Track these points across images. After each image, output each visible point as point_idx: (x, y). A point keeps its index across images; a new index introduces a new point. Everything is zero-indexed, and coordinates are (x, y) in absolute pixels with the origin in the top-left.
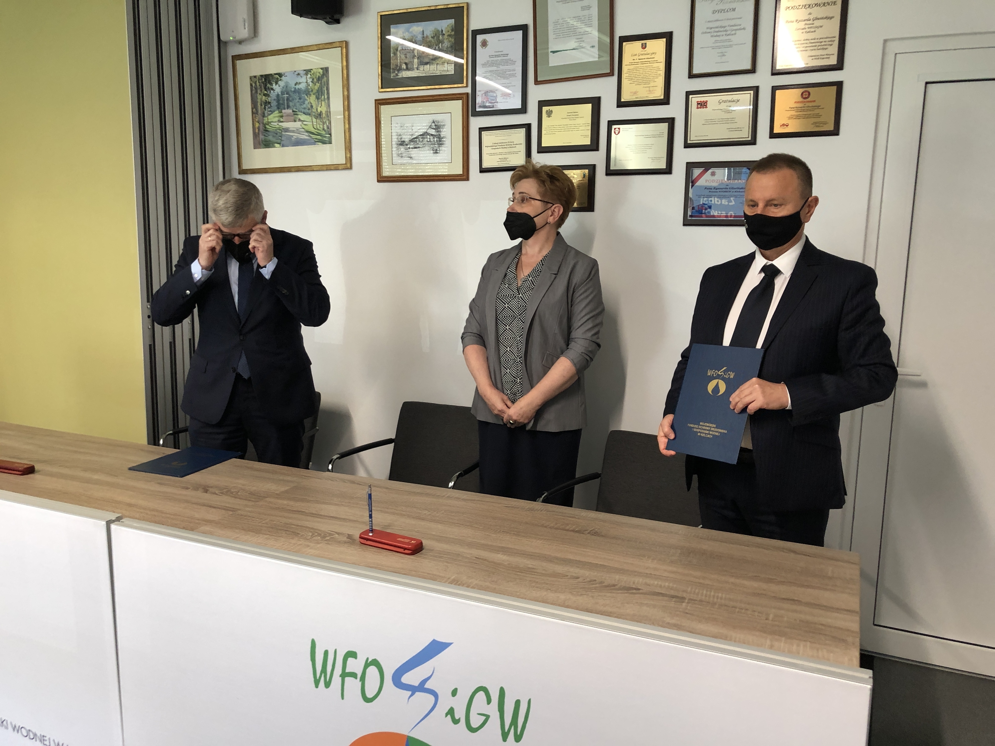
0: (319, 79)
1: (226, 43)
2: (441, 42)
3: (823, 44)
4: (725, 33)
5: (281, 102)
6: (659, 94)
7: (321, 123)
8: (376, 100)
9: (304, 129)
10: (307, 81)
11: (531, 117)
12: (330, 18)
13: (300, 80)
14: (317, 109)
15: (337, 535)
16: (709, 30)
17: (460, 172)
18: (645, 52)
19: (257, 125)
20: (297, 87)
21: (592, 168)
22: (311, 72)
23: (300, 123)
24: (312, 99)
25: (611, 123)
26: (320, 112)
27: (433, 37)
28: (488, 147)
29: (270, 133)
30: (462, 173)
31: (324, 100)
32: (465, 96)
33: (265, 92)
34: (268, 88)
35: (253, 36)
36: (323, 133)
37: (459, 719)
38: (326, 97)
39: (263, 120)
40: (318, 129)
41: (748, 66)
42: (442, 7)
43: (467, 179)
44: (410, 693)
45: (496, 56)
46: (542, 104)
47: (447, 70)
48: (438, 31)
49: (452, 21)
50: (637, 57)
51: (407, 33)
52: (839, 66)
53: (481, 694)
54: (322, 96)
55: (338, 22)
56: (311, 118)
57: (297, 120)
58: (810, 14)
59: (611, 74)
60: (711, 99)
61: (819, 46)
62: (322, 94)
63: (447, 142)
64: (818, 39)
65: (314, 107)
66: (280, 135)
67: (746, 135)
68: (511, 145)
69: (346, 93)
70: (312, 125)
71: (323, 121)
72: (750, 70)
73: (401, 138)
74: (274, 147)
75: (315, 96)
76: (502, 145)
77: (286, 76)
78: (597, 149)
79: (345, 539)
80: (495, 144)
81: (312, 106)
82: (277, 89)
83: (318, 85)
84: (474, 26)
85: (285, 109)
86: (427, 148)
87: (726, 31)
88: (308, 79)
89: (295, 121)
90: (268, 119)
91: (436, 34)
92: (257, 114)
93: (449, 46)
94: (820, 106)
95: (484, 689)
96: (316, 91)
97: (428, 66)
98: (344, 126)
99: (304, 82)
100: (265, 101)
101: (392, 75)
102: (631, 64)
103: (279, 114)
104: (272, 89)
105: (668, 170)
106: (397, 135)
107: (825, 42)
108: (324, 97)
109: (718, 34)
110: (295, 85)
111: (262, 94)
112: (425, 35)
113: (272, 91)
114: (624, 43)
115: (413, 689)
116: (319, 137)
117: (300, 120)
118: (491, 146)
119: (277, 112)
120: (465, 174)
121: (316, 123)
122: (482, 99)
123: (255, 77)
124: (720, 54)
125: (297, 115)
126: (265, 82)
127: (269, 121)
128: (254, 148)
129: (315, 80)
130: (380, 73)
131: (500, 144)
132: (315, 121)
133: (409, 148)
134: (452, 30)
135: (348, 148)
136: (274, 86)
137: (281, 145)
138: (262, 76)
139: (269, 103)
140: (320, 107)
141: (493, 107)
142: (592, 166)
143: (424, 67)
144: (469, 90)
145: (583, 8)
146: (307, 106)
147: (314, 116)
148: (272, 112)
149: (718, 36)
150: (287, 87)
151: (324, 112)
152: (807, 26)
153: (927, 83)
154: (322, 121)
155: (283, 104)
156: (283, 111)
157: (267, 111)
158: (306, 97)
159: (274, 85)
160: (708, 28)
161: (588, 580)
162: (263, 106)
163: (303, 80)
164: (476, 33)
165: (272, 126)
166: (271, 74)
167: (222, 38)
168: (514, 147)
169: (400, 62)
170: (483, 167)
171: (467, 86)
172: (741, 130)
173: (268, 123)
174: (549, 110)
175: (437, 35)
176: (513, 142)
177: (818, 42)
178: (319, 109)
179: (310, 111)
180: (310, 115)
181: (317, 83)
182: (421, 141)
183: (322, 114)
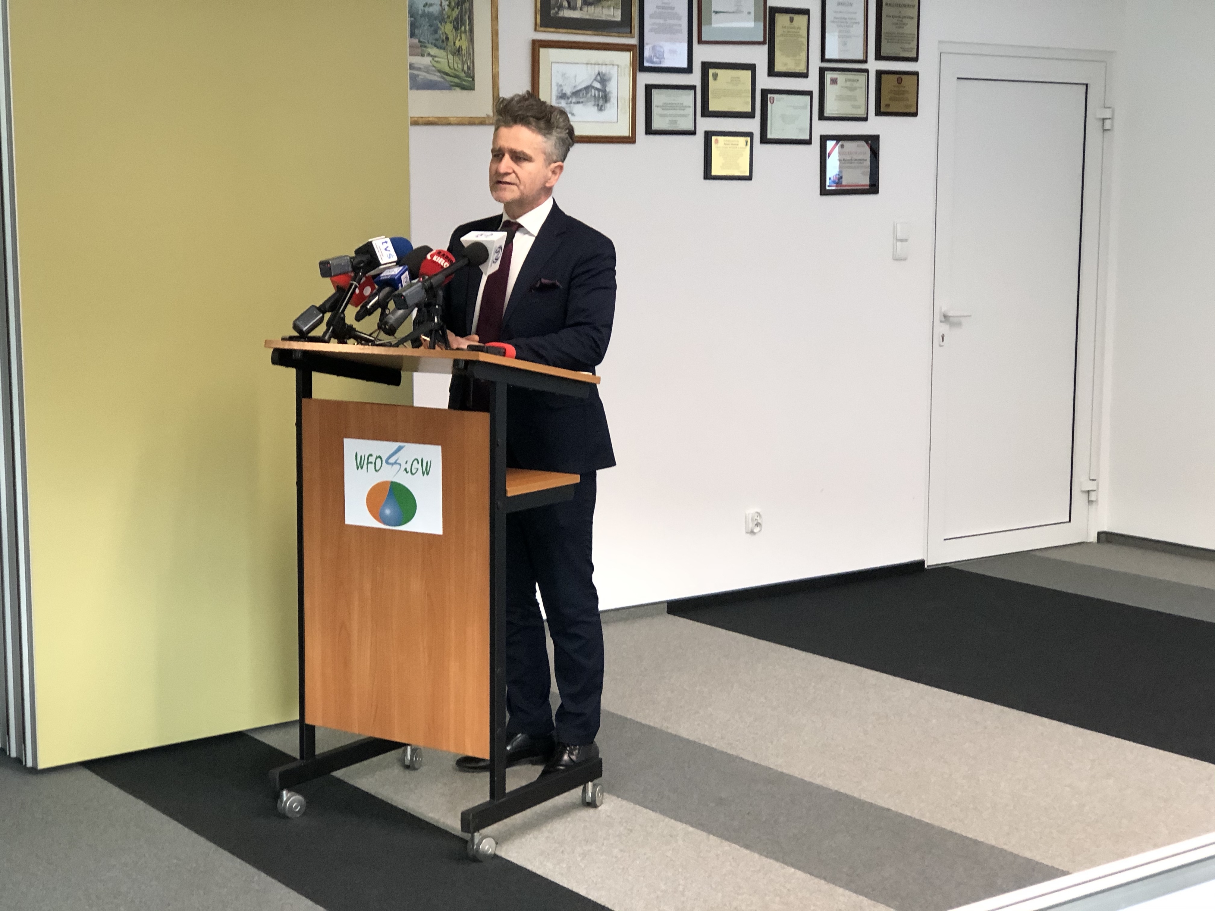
0: (459, 3)
4: (845, 24)
6: (802, 67)
7: (459, 61)
8: (534, 40)
9: (434, 67)
10: (441, 3)
11: (695, 79)
14: (454, 43)
17: (627, 134)
18: (792, 26)
20: (427, 9)
21: (751, 136)
23: (430, 59)
24: (448, 28)
25: (763, 92)
26: (458, 47)
28: (658, 107)
30: (628, 136)
31: (465, 32)
32: (632, 48)
36: (462, 75)
38: (468, 29)
40: (455, 70)
43: (632, 142)
45: (663, 8)
46: (707, 66)
47: (613, 15)
50: (787, 30)
52: (917, 58)
54: (461, 26)
56: (446, 53)
57: (426, 54)
58: (899, 12)
59: (763, 42)
60: (841, 77)
62: (463, 23)
63: (613, 98)
64: (904, 35)
65: (450, 39)
67: (864, 111)
68: (682, 107)
69: (496, 27)
70: (446, 63)
71: (463, 60)
73: (562, 90)
78: (753, 117)
80: (664, 104)
81: (447, 38)
83: (456, 12)
86: (591, 104)
88: (443, 1)
89: (423, 55)
94: (908, 91)
96: (454, 19)
97: (593, 7)
98: (493, 69)
99: (436, 4)
101: (552, 12)
102: (782, 35)
105: (809, 141)
106: (558, 85)
108: (465, 28)
109: (841, 24)
114: (776, 14)
116: (456, 80)
117: (429, 54)
118: (661, 106)
120: (631, 136)
121: (452, 61)
125: (425, 47)
129: (453, 4)
131: (670, 105)
132: (452, 59)
133: (571, 102)
140: (460, 41)
141: (660, 63)
142: (751, 134)
143: (587, 7)
146: (440, 37)
147: (450, 51)
151: (464, 47)
152: (898, 22)
153: (958, 78)
154: (461, 59)
158: (439, 24)
160: (835, 18)
163: (436, 1)
170: (649, 128)
171: (633, 37)
172: (860, 107)
174: (714, 73)
177: (905, 38)
178: (458, 44)
179: (445, 44)
180: (444, 49)
181: (455, 9)
182: (585, 94)
183: (462, 49)
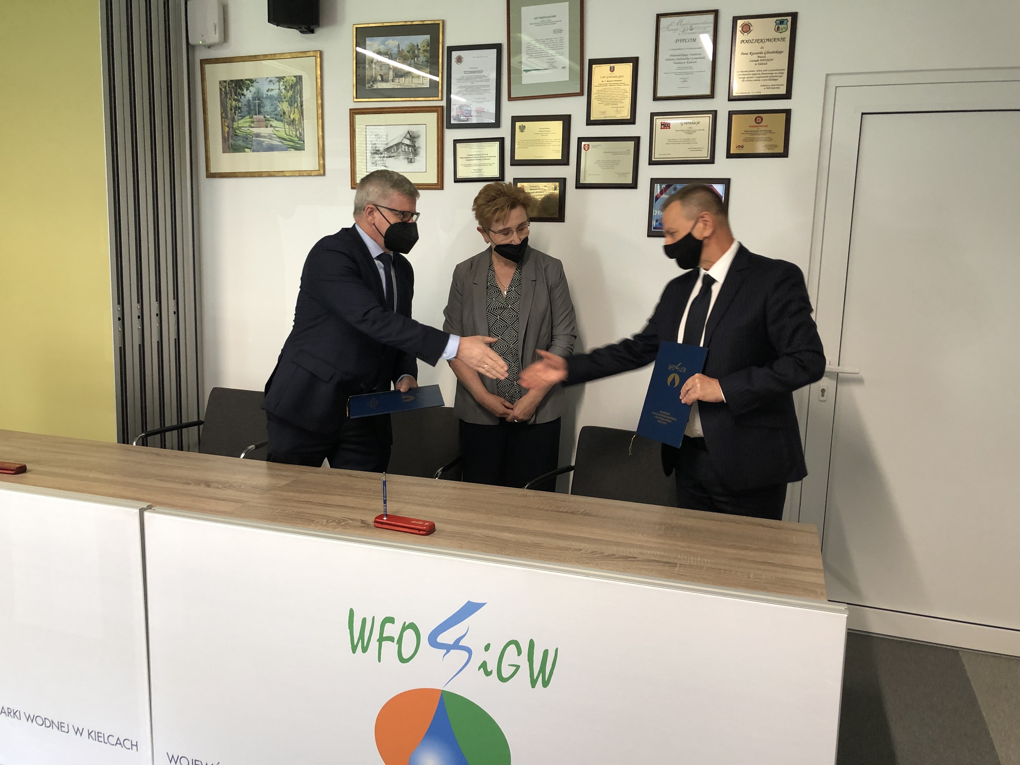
0: (292, 87)
1: (194, 46)
2: (416, 57)
3: (774, 75)
4: (686, 61)
5: (252, 107)
6: (626, 114)
7: (293, 130)
8: (350, 110)
9: (275, 134)
10: (280, 88)
11: (504, 131)
12: (305, 28)
13: (271, 86)
14: (290, 117)
15: (351, 521)
16: (672, 58)
17: (435, 181)
18: (613, 75)
19: (227, 129)
20: (269, 93)
21: (562, 182)
22: (283, 79)
23: (272, 129)
24: (285, 106)
25: (580, 140)
26: (292, 119)
27: (408, 52)
28: (462, 158)
29: (239, 138)
30: (436, 183)
31: (297, 108)
32: (440, 109)
33: (236, 97)
34: (239, 93)
35: (223, 40)
36: (296, 139)
37: (492, 670)
38: (299, 105)
39: (233, 125)
40: (290, 136)
41: (708, 92)
42: (418, 23)
43: (442, 188)
44: (445, 651)
45: (471, 72)
46: (515, 119)
47: (423, 83)
48: (413, 45)
49: (428, 37)
50: (606, 79)
51: (382, 46)
52: (788, 96)
53: (513, 647)
54: (294, 103)
55: (312, 32)
56: (283, 124)
57: (269, 126)
58: (762, 48)
59: (581, 94)
60: (673, 121)
61: (770, 77)
62: (295, 101)
63: (422, 152)
64: (769, 71)
65: (286, 114)
66: (251, 140)
67: (705, 154)
68: (486, 157)
69: (320, 102)
70: (284, 132)
71: (296, 129)
72: (710, 96)
73: (376, 147)
74: (245, 152)
75: (287, 103)
76: (476, 157)
77: (258, 82)
78: (567, 164)
79: (359, 524)
80: (469, 155)
81: (284, 113)
82: (249, 94)
83: (291, 93)
84: (450, 42)
85: (256, 115)
86: (402, 157)
87: (688, 59)
88: (281, 86)
89: (267, 127)
90: (238, 124)
91: (411, 49)
92: (227, 119)
93: (424, 60)
94: (771, 131)
95: (515, 643)
96: (289, 98)
97: (403, 78)
98: (318, 133)
99: (276, 89)
100: (235, 106)
101: (367, 86)
102: (600, 85)
103: (250, 120)
104: (243, 95)
105: (634, 185)
106: (372, 144)
107: (776, 73)
108: (297, 105)
109: (681, 61)
110: (267, 91)
111: (232, 99)
112: (401, 49)
113: (242, 97)
114: (594, 66)
115: (448, 648)
116: (291, 143)
117: (271, 126)
118: (465, 158)
119: (248, 117)
120: (439, 183)
121: (288, 130)
122: (456, 112)
123: (225, 82)
124: (682, 80)
125: (269, 121)
126: (235, 88)
127: (240, 125)
128: (223, 152)
129: (288, 88)
130: (355, 84)
131: (475, 156)
132: (288, 128)
133: (384, 157)
134: (428, 46)
135: (322, 154)
136: (245, 92)
137: (252, 150)
138: (232, 81)
139: (239, 108)
140: (293, 114)
141: (467, 121)
142: (563, 180)
143: (399, 79)
144: (444, 103)
145: (555, 31)
146: (279, 113)
147: (286, 122)
148: (243, 117)
149: (681, 63)
150: (258, 93)
151: (297, 119)
152: (759, 59)
153: (863, 114)
154: (295, 127)
155: (255, 110)
156: (254, 117)
157: (237, 116)
158: (278, 103)
159: (245, 90)
160: (671, 56)
161: (590, 551)
162: (233, 111)
163: (276, 86)
164: (451, 49)
165: (241, 130)
166: (242, 80)
167: (191, 41)
168: (488, 159)
169: (375, 74)
170: (458, 177)
171: (442, 100)
172: (701, 150)
173: (239, 128)
174: (522, 125)
175: (413, 49)
176: (487, 154)
177: (769, 74)
178: (292, 116)
179: (282, 118)
180: (282, 121)
181: (290, 91)
182: (396, 150)
183: (295, 120)
